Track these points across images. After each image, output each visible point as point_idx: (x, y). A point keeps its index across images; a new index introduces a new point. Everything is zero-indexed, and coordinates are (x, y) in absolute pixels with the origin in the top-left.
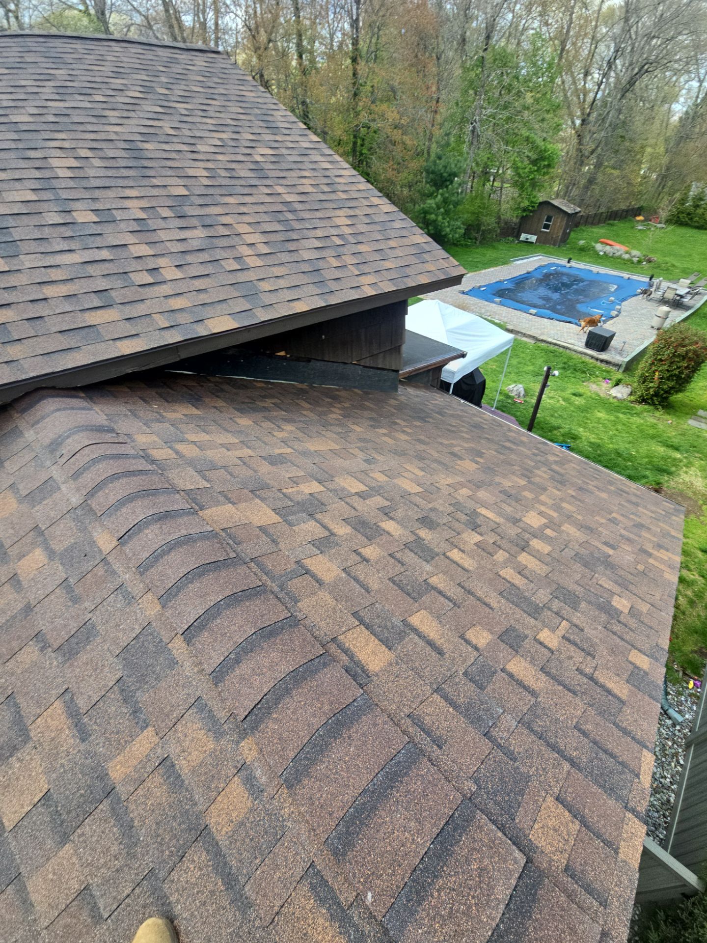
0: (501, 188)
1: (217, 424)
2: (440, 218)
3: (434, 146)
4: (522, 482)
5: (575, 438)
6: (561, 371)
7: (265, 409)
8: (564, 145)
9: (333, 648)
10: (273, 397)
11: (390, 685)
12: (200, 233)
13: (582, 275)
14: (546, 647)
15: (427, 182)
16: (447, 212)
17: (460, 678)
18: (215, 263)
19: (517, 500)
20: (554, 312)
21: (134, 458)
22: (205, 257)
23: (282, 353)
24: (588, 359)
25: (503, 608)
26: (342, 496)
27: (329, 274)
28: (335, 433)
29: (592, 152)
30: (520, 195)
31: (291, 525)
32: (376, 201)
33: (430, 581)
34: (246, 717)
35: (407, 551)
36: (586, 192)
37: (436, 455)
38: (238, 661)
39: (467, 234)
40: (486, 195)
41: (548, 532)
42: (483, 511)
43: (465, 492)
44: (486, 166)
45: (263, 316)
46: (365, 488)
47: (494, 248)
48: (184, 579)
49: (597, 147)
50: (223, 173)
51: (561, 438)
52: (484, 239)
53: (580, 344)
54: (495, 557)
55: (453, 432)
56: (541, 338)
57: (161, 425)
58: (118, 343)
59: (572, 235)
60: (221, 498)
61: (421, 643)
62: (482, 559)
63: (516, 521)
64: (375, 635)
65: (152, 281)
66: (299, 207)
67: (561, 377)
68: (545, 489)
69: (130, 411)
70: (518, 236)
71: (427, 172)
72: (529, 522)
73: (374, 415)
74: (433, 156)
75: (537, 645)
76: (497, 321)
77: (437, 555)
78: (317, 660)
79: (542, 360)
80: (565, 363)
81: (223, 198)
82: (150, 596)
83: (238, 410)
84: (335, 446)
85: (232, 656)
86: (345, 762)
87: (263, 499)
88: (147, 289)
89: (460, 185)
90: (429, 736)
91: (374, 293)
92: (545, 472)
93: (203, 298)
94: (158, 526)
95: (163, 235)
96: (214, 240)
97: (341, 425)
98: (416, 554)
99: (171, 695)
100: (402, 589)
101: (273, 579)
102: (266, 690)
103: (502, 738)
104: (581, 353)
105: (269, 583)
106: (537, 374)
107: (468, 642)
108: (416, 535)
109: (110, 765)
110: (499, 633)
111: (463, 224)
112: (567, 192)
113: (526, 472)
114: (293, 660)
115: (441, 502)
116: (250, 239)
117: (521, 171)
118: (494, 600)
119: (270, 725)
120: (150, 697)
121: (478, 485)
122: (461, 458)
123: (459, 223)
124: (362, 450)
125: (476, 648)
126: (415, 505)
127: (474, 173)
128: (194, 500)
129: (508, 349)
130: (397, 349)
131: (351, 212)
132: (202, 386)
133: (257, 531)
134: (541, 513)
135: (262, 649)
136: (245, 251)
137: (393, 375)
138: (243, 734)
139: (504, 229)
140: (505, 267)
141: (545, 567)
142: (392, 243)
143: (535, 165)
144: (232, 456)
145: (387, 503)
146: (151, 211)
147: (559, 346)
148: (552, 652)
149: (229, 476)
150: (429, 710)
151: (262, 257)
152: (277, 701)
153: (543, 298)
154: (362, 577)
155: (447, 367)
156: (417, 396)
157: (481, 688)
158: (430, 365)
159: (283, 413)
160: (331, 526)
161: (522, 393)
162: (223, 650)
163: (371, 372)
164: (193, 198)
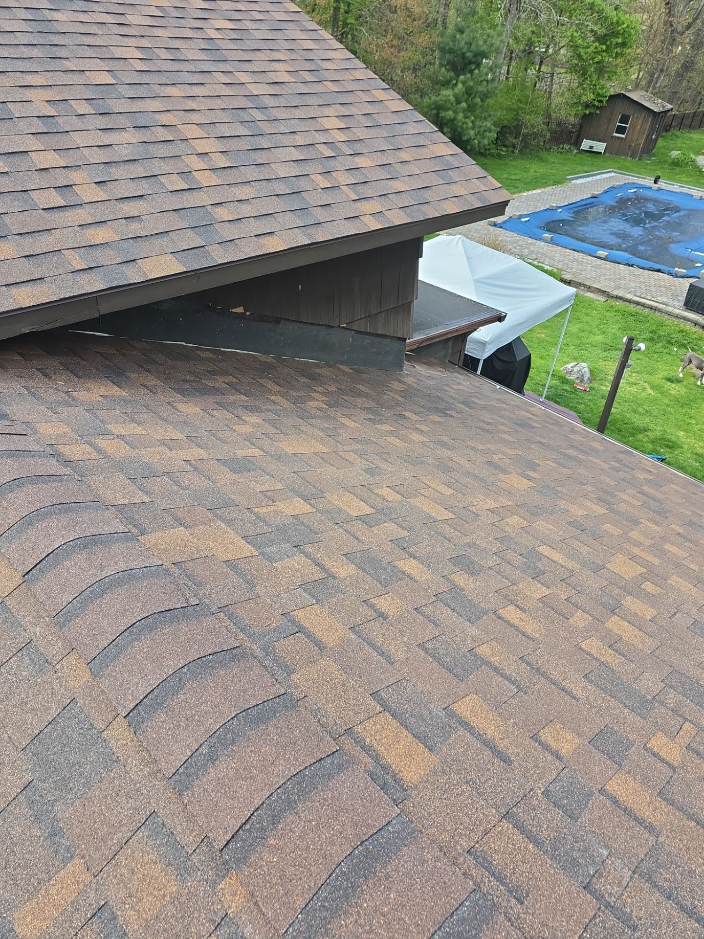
0: (552, 75)
1: (151, 411)
2: (460, 116)
3: (452, 13)
4: (601, 511)
5: (672, 446)
6: (647, 343)
7: (215, 391)
8: (646, 16)
9: (348, 743)
10: (225, 373)
11: (437, 803)
12: (132, 136)
13: (676, 201)
14: (663, 761)
15: (441, 65)
16: (471, 108)
17: (538, 798)
18: (152, 179)
19: (597, 537)
20: (634, 255)
21: (40, 457)
22: (138, 170)
23: (240, 310)
24: (688, 327)
25: (591, 698)
26: (338, 518)
27: (314, 199)
28: (319, 429)
29: (689, 26)
30: (581, 84)
31: (271, 560)
32: (380, 95)
33: (479, 650)
34: (228, 843)
35: (440, 605)
36: (681, 82)
37: (467, 465)
38: (212, 757)
39: (501, 139)
40: (529, 84)
41: (648, 586)
42: (546, 551)
43: (515, 520)
44: (530, 43)
45: (221, 256)
46: (370, 510)
47: (542, 160)
48: (127, 633)
49: (696, 19)
50: (164, 54)
51: (650, 446)
52: (526, 147)
53: (676, 303)
54: (571, 621)
55: (488, 431)
56: (616, 293)
57: (72, 411)
58: (14, 290)
59: (660, 143)
60: (169, 519)
61: (476, 744)
62: (552, 622)
63: (598, 568)
64: (407, 728)
65: (63, 203)
66: (270, 102)
67: (647, 353)
68: (636, 523)
69: (26, 388)
70: (578, 144)
71: (443, 50)
72: (617, 571)
73: (372, 404)
74: (451, 28)
75: (648, 756)
76: (547, 267)
77: (486, 613)
78: (329, 760)
79: (616, 326)
80: (652, 332)
81: (163, 88)
82: (73, 659)
83: (178, 391)
84: (322, 449)
85: (204, 750)
86: (383, 915)
87: (228, 522)
88: (56, 214)
89: (491, 69)
90: (503, 884)
91: (379, 227)
92: (633, 496)
93: (135, 228)
94: (85, 555)
95: (78, 139)
96: (150, 147)
97: (328, 417)
98: (453, 610)
99: (108, 808)
100: (438, 660)
101: (252, 637)
102: (257, 802)
103: (610, 894)
104: (677, 317)
105: (248, 643)
106: (609, 348)
107: (545, 747)
108: (452, 582)
109: (16, 916)
110: (591, 735)
111: (494, 125)
112: (651, 81)
113: (604, 496)
114: (295, 759)
115: (482, 534)
116: (202, 146)
117: (582, 51)
118: (576, 686)
119: (266, 856)
120: (77, 811)
121: (535, 512)
122: (504, 471)
123: (489, 124)
124: (359, 455)
125: (557, 756)
126: (445, 537)
127: (512, 53)
128: (130, 520)
129: (567, 309)
130: (406, 308)
131: (344, 111)
132: (124, 355)
133: (224, 568)
134: (633, 558)
135: (249, 740)
136: (196, 163)
137: (397, 345)
138: (224, 869)
139: (556, 132)
140: (559, 188)
141: (648, 639)
142: (404, 156)
143: (604, 44)
144: (178, 457)
145: (404, 534)
146: (62, 104)
147: (643, 305)
148: (674, 770)
149: (176, 487)
150: (497, 845)
151: (219, 173)
152: (275, 819)
153: (617, 235)
154: (379, 641)
155: (475, 335)
156: (431, 378)
157: (574, 817)
158: (450, 332)
159: (243, 397)
160: (328, 564)
161: (587, 375)
162: (189, 740)
163: (367, 340)
164: (120, 88)
